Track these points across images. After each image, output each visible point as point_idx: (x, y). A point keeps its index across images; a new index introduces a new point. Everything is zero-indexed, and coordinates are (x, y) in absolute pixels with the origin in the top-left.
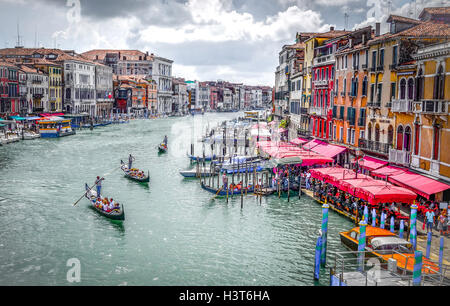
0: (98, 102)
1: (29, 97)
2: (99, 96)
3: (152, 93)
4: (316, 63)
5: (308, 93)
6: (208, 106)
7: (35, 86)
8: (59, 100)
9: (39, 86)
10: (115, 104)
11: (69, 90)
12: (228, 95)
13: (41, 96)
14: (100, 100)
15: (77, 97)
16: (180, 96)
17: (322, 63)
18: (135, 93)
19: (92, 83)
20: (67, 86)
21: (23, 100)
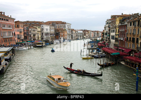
0: (51, 37)
1: (32, 35)
2: (51, 35)
3: (65, 33)
4: (120, 25)
5: (117, 33)
6: (81, 37)
7: (33, 32)
8: (40, 36)
9: (35, 32)
10: (55, 37)
11: (43, 33)
12: (87, 34)
13: (35, 35)
14: (51, 36)
15: (45, 35)
16: (74, 34)
17: (122, 24)
18: (61, 34)
19: (49, 31)
20: (42, 32)
21: (30, 36)
